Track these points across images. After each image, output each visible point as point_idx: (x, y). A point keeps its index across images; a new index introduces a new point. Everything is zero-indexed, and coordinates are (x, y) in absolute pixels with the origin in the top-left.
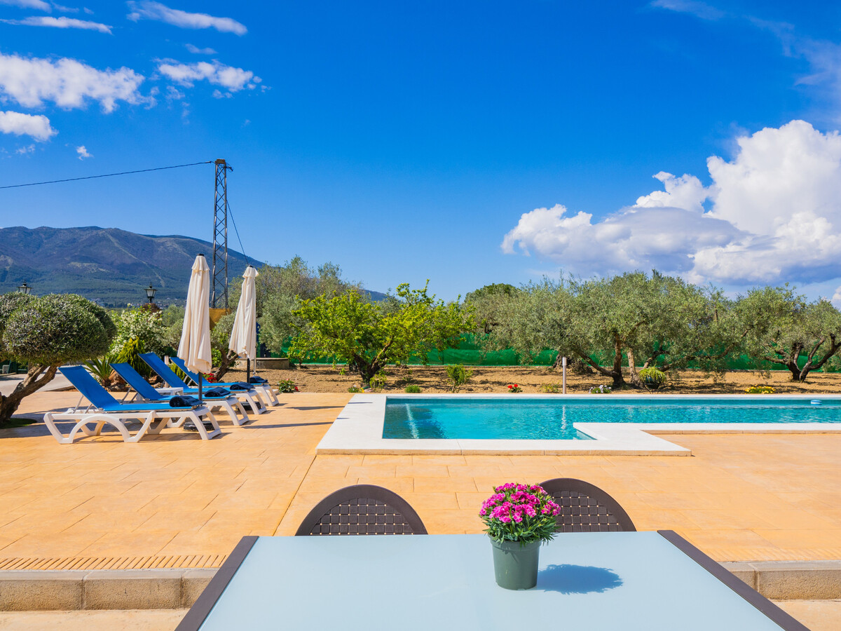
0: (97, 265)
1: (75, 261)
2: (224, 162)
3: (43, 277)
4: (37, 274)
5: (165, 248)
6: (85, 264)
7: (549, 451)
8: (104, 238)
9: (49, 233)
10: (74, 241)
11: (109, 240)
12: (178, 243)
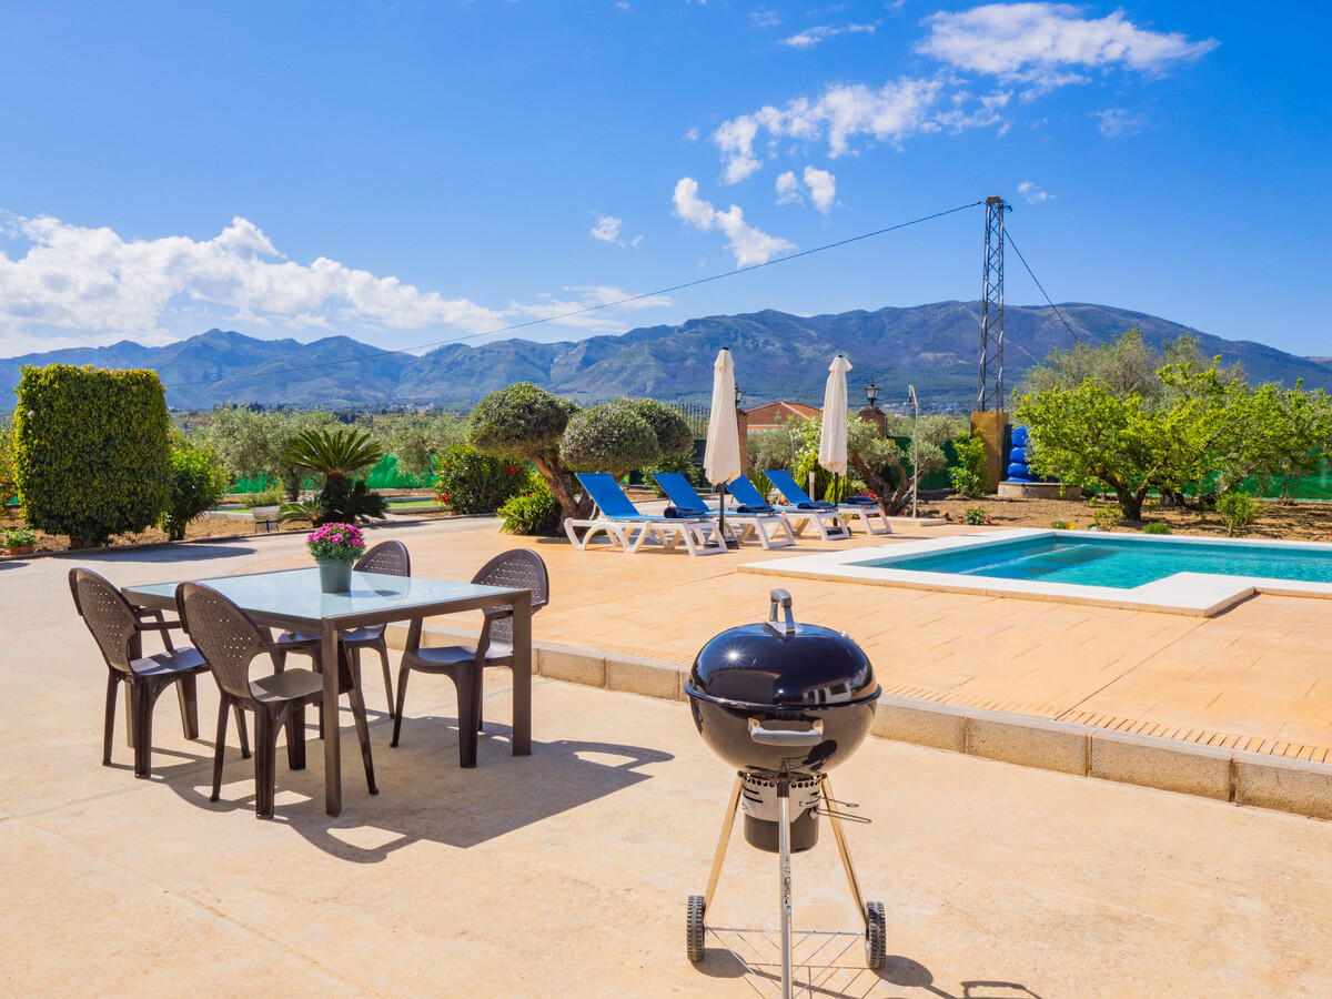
0: (954, 354)
1: (926, 351)
2: (998, 200)
3: (886, 376)
4: (878, 372)
5: (1052, 324)
6: (939, 355)
7: (994, 591)
8: (964, 317)
9: (894, 314)
10: (925, 323)
11: (971, 319)
12: (1072, 315)
